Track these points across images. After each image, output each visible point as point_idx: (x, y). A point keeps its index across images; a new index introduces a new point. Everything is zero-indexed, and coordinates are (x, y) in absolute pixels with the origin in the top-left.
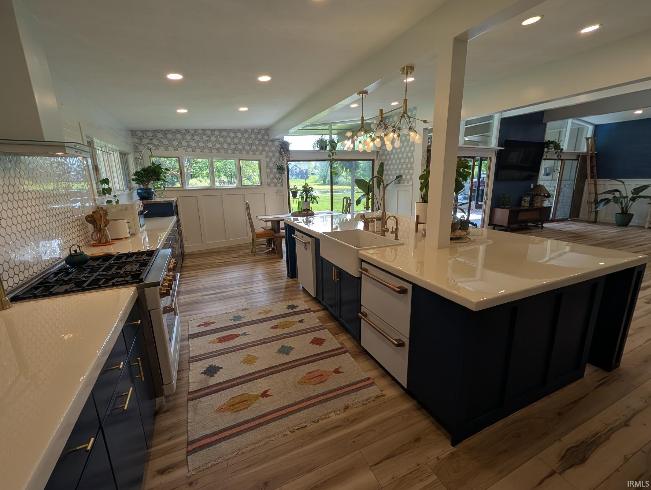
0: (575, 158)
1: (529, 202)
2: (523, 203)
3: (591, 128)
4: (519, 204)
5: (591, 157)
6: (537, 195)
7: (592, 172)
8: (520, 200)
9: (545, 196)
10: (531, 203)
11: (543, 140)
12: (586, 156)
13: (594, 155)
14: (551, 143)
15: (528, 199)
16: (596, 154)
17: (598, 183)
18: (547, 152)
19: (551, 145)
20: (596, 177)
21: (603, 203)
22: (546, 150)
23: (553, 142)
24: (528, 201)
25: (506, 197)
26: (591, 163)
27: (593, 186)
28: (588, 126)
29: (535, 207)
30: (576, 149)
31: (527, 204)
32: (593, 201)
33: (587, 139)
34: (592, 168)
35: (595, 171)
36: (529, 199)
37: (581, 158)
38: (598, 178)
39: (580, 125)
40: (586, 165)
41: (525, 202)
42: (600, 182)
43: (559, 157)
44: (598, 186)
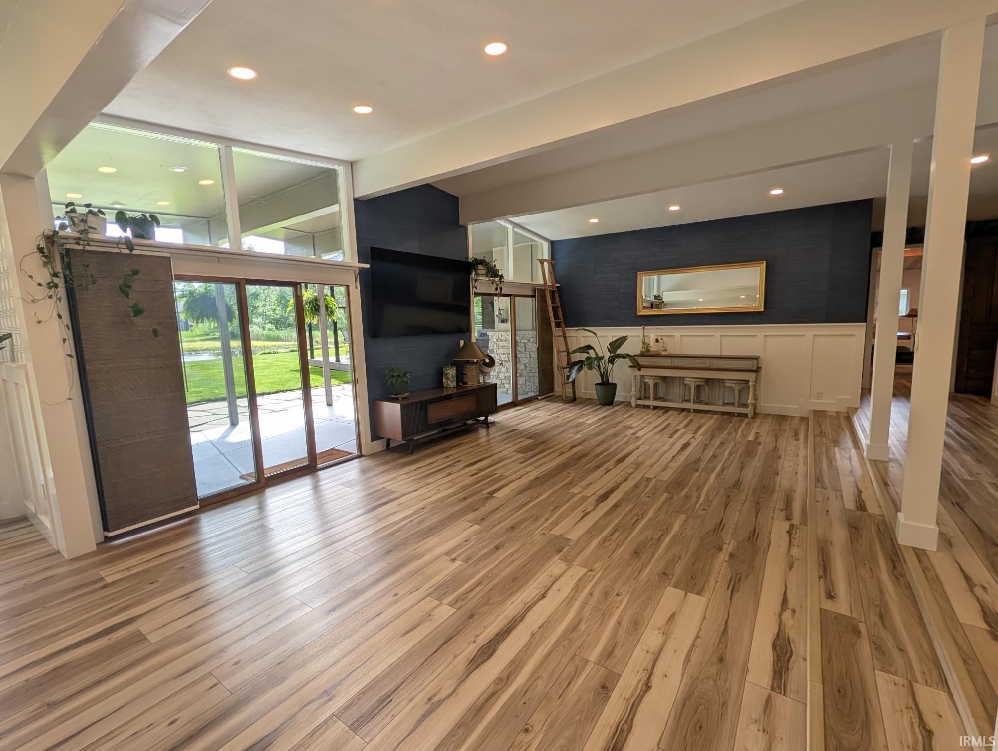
0: (530, 293)
1: (455, 379)
2: (444, 380)
3: (546, 246)
4: (440, 385)
5: (553, 292)
6: (468, 362)
7: (556, 316)
8: (440, 375)
9: (485, 364)
10: (460, 378)
11: (467, 258)
12: (544, 290)
13: (555, 289)
14: (479, 264)
15: (451, 372)
16: (557, 287)
17: (567, 335)
18: (476, 280)
19: (480, 267)
20: (563, 325)
21: (576, 368)
22: (473, 275)
23: (481, 262)
24: (452, 377)
25: (395, 374)
26: (553, 301)
27: (562, 339)
28: (543, 242)
29: (469, 388)
30: (534, 280)
31: (452, 382)
32: (565, 364)
33: (542, 262)
34: (555, 309)
35: (561, 315)
36: (455, 371)
37: (538, 293)
38: (566, 327)
39: (532, 240)
40: (547, 306)
41: (448, 379)
42: (571, 332)
43: (499, 289)
44: (568, 339)
